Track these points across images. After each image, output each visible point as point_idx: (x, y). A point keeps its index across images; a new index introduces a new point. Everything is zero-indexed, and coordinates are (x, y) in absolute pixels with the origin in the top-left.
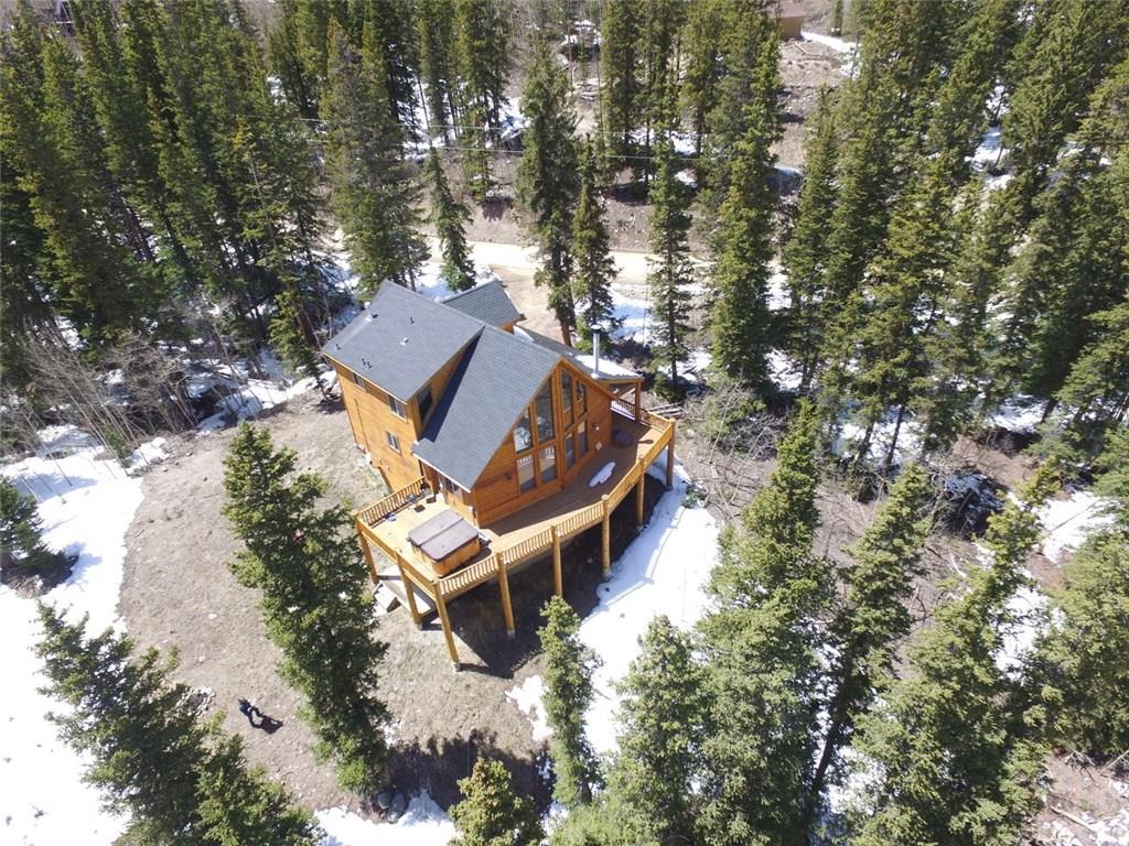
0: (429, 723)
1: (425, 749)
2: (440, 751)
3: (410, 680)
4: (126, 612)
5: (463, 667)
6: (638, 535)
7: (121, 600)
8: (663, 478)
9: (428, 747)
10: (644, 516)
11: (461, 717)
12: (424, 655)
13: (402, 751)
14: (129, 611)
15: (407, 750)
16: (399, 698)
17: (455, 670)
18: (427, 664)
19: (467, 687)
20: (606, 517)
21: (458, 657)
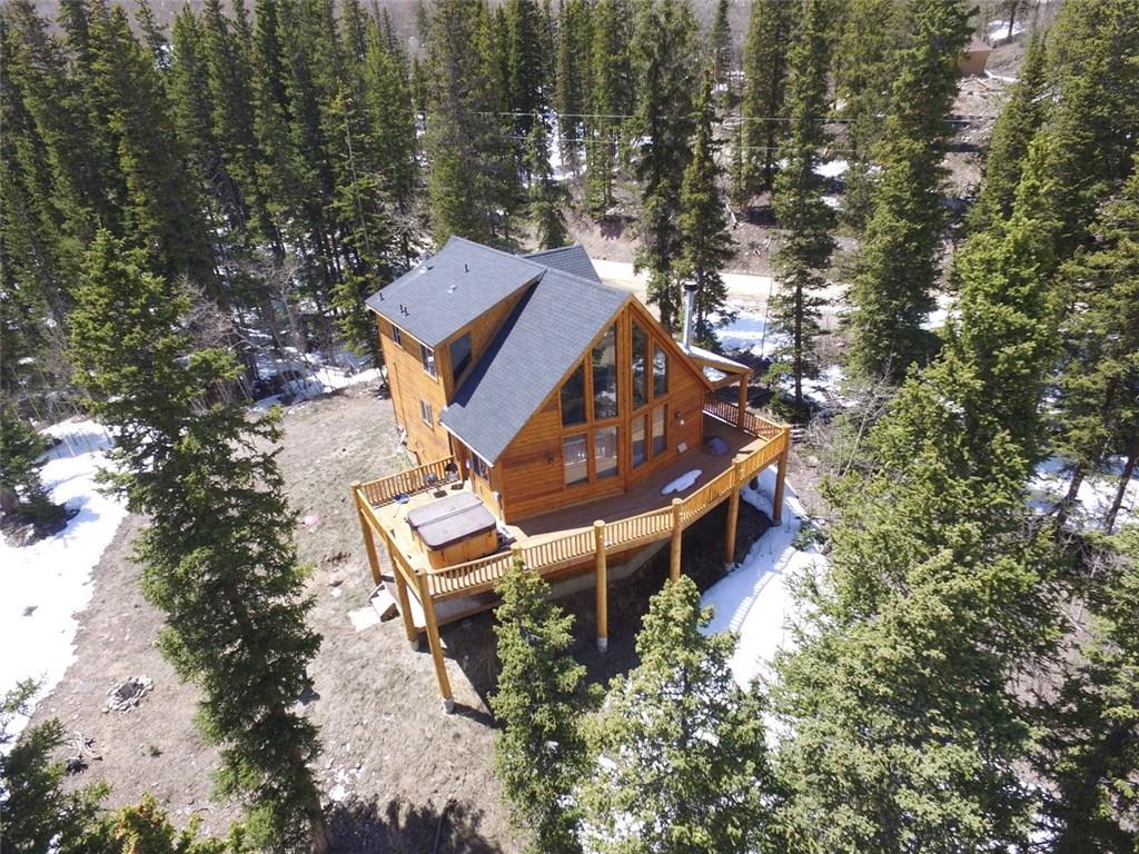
0: (397, 778)
1: (383, 815)
2: (402, 823)
3: (387, 714)
4: (100, 576)
5: (457, 709)
6: (726, 574)
7: (101, 563)
8: (768, 509)
9: (388, 812)
10: (736, 552)
11: (439, 777)
12: (412, 684)
13: (352, 810)
14: (103, 575)
15: (359, 811)
16: (367, 735)
17: (445, 710)
18: (413, 696)
19: (457, 736)
20: (678, 531)
21: (450, 693)
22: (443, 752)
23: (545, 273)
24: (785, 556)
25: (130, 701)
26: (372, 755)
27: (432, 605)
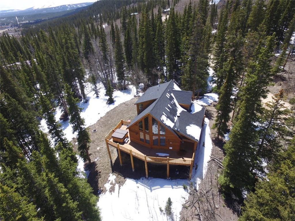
0: (100, 164)
2: (96, 169)
6: (165, 179)
11: (102, 168)
19: (108, 165)
20: (145, 161)
21: (111, 159)
22: (105, 165)
23: (158, 98)
24: (178, 187)
25: (94, 132)
26: (102, 159)
27: (108, 144)
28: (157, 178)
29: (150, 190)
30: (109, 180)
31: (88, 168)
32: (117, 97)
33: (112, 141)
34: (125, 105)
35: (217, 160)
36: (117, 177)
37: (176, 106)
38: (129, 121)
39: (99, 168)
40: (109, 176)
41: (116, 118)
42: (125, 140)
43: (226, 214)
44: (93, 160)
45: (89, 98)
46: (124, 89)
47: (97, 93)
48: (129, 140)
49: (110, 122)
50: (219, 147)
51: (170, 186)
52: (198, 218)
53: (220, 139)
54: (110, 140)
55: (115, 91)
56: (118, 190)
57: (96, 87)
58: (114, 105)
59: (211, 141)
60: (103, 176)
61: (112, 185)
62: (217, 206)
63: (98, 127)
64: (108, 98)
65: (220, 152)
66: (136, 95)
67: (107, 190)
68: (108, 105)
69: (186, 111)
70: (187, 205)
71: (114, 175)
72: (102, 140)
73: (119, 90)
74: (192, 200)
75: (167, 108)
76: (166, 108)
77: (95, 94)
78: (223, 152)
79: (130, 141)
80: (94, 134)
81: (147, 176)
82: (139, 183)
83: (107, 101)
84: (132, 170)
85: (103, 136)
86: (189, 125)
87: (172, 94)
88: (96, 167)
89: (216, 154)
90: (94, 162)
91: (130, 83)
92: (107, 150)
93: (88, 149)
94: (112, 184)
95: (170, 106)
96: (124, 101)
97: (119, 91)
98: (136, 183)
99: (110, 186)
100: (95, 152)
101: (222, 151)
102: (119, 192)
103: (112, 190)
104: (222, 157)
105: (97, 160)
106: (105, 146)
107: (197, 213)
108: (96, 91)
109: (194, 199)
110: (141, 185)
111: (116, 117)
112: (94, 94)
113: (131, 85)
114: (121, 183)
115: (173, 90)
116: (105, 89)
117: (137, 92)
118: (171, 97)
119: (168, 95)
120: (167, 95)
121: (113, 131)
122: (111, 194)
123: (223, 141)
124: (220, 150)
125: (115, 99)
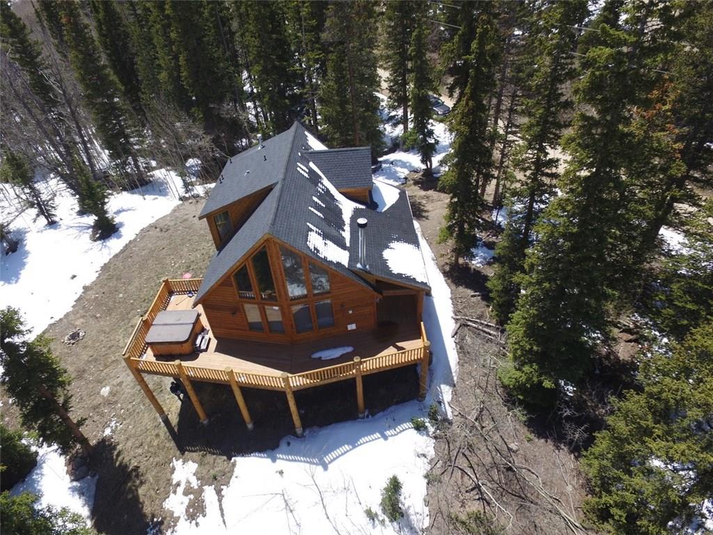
0: (127, 439)
2: (117, 464)
5: (165, 421)
6: (355, 419)
11: (140, 451)
13: (107, 443)
15: (109, 445)
16: (131, 410)
17: (161, 418)
19: (157, 435)
20: (288, 391)
21: (163, 412)
22: (149, 439)
23: (277, 183)
24: (399, 428)
25: (72, 341)
26: (128, 421)
27: (138, 372)
28: (330, 424)
29: (320, 468)
30: (174, 482)
31: (84, 468)
32: (124, 211)
33: (153, 359)
34: (158, 230)
35: (475, 322)
36: (201, 464)
37: (332, 197)
38: (188, 276)
39: (130, 454)
40: (173, 469)
41: (140, 278)
42: (198, 342)
43: (542, 457)
44: (95, 436)
45: (21, 234)
46: (140, 183)
47: (45, 210)
48: (210, 339)
49: (121, 295)
50: (468, 286)
51: (378, 435)
52: (477, 497)
53: (462, 265)
54: (144, 358)
55: (112, 194)
56: (218, 504)
57: (36, 194)
58: (120, 237)
59: (441, 275)
60: (150, 477)
61: (192, 497)
62: (513, 446)
63: (81, 320)
64: (91, 219)
65: (474, 299)
66: (187, 195)
67: (179, 517)
68: (99, 242)
69: (363, 207)
70: (437, 471)
71: (190, 462)
72: (110, 360)
73: (125, 189)
74: (446, 452)
75: (312, 209)
76: (310, 208)
77: (38, 216)
78: (479, 298)
79: (216, 341)
80: (77, 349)
81: (299, 431)
82: (280, 458)
83: (91, 230)
84: (246, 427)
85: (110, 348)
86: (388, 247)
87: (312, 165)
88: (116, 453)
89: (464, 307)
90: (104, 440)
91: (154, 163)
92: (139, 387)
93: (66, 407)
94: (191, 493)
95: (320, 203)
96: (152, 221)
97: (125, 193)
98: (269, 460)
99: (186, 500)
100: (95, 408)
101: (479, 296)
102: (221, 510)
103: (196, 510)
104: (482, 312)
105: (113, 431)
106: (128, 378)
107: (469, 484)
108: (39, 204)
109: (452, 447)
110: (289, 460)
111: (140, 273)
112: (35, 216)
113: (161, 168)
114: (219, 480)
115: (311, 153)
116: (74, 195)
117: (187, 186)
118: (311, 172)
119: (302, 169)
120: (298, 169)
121: (147, 325)
122: (197, 524)
123: (470, 268)
124: (473, 294)
125: (117, 220)
